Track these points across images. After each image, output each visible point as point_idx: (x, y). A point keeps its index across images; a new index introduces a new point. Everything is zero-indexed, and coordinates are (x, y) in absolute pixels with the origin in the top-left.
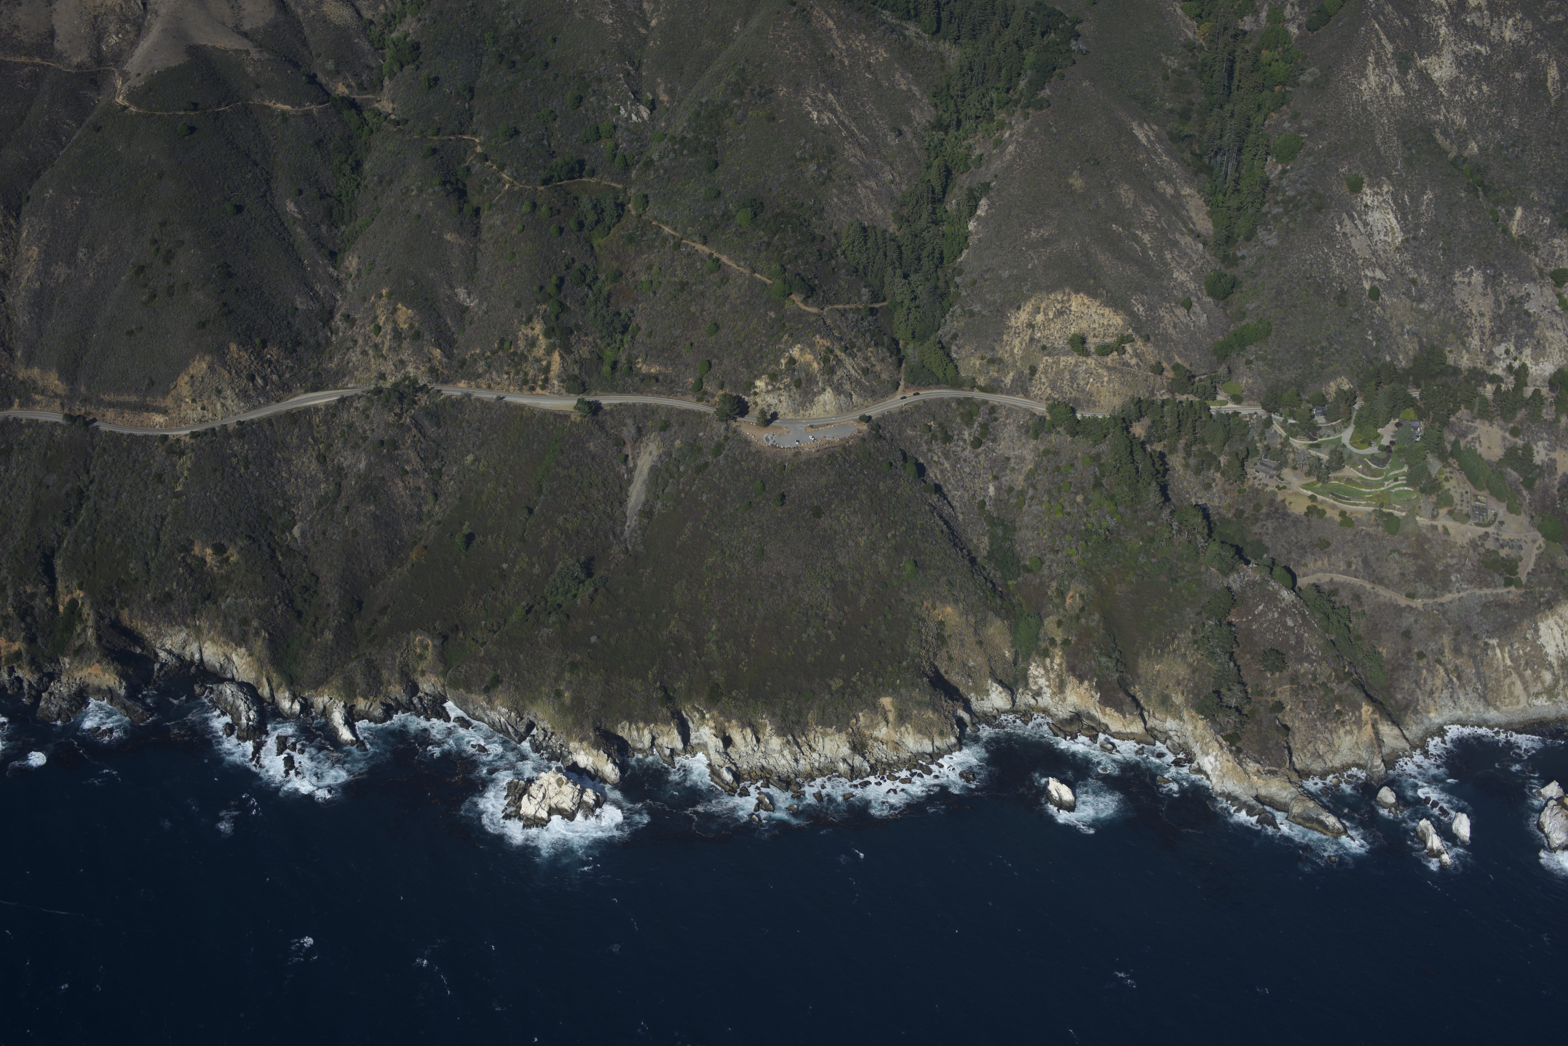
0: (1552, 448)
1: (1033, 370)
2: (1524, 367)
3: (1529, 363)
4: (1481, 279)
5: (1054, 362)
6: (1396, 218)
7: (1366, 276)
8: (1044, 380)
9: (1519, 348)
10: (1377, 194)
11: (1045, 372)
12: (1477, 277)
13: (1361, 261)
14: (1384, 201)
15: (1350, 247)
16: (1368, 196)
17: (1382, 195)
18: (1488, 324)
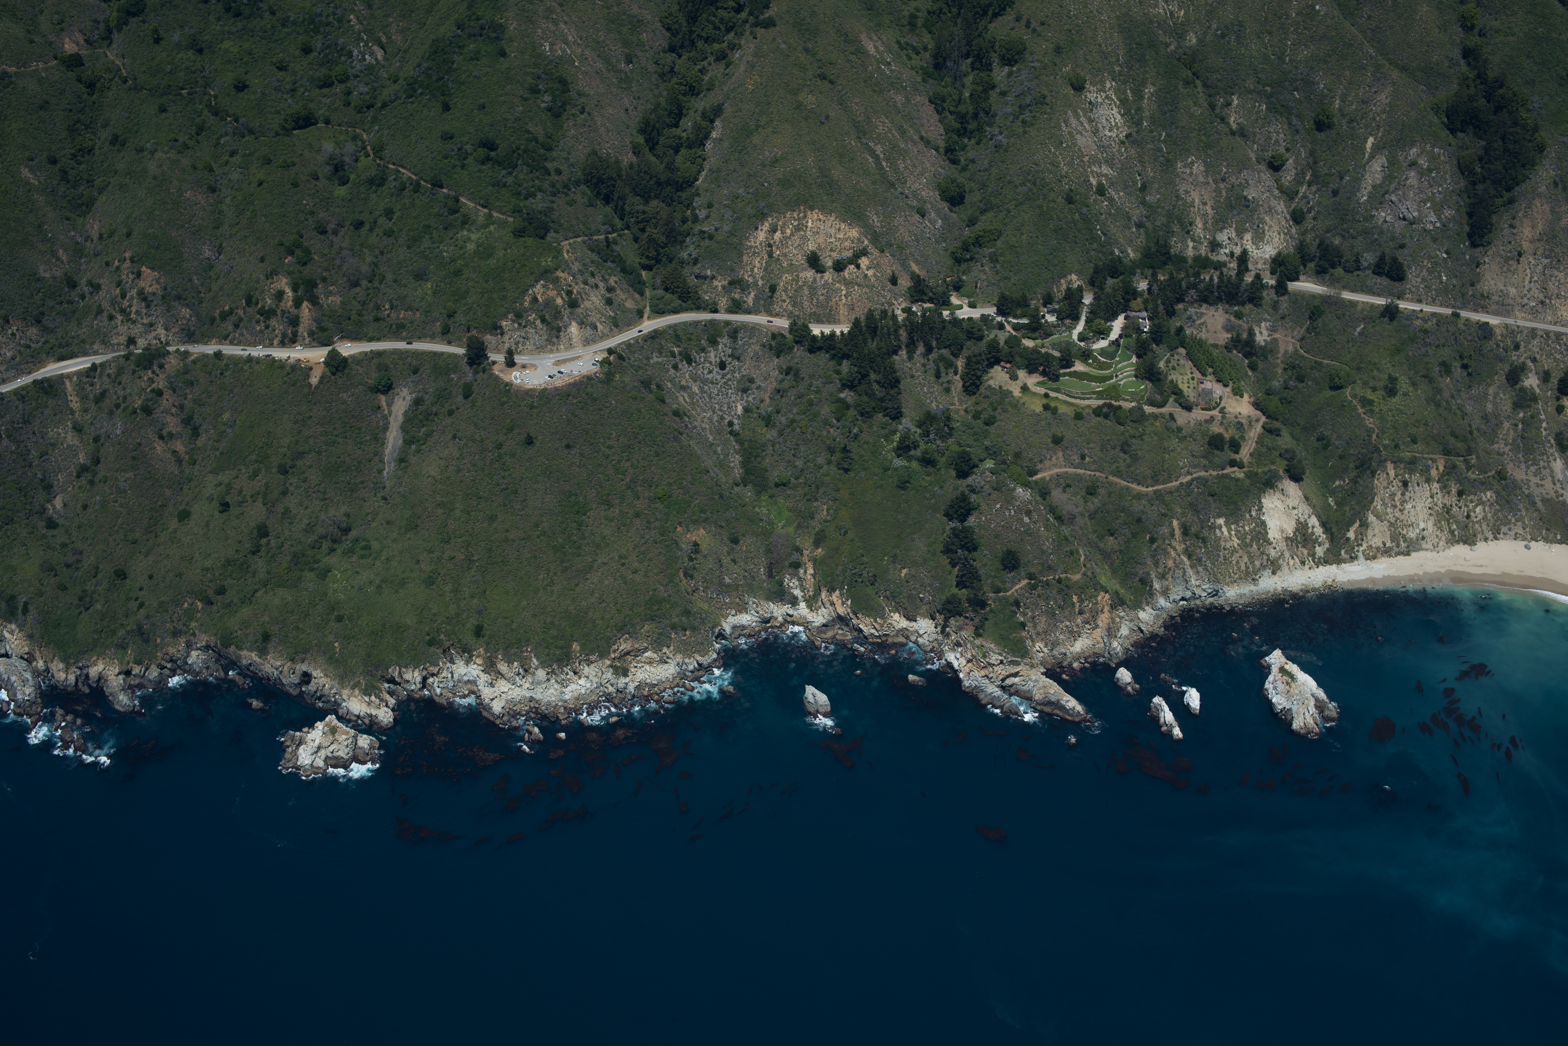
0: (1272, 330)
1: (773, 289)
2: (1245, 252)
3: (1250, 247)
4: (1202, 168)
5: (793, 280)
6: (1119, 113)
7: (1092, 172)
8: (784, 297)
9: (1240, 233)
10: (1100, 90)
11: (786, 290)
12: (1198, 168)
13: (1086, 159)
14: (1107, 97)
15: (1075, 145)
16: (1092, 94)
17: (1105, 92)
18: (1210, 211)
